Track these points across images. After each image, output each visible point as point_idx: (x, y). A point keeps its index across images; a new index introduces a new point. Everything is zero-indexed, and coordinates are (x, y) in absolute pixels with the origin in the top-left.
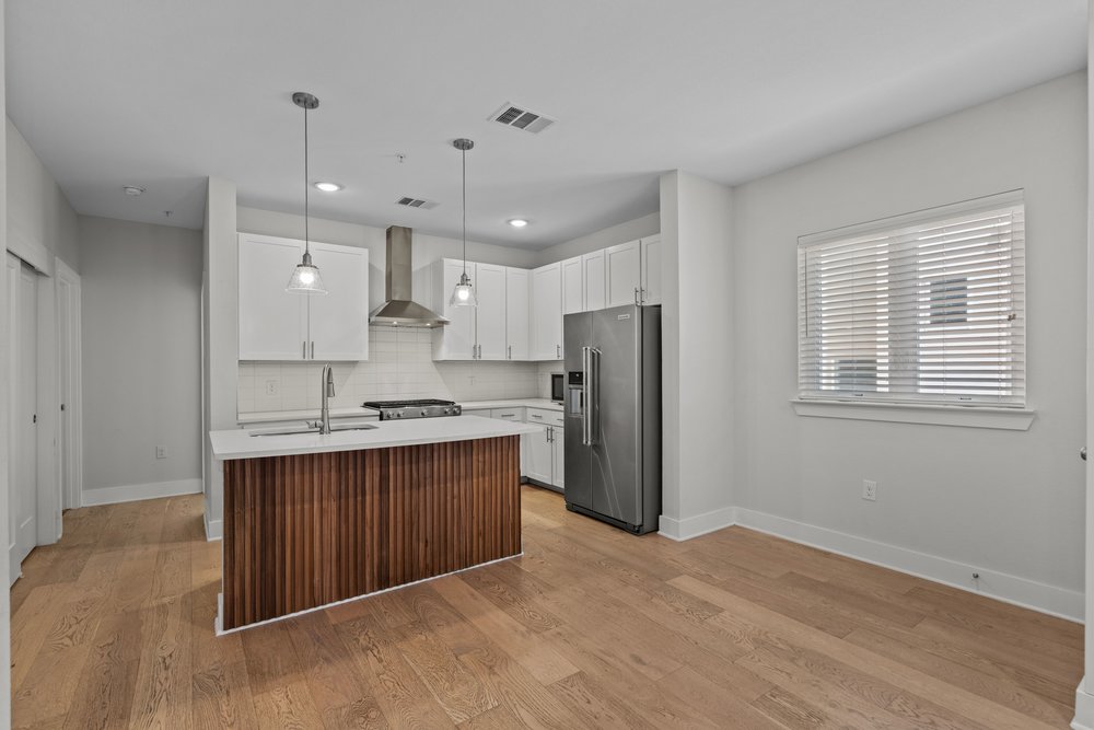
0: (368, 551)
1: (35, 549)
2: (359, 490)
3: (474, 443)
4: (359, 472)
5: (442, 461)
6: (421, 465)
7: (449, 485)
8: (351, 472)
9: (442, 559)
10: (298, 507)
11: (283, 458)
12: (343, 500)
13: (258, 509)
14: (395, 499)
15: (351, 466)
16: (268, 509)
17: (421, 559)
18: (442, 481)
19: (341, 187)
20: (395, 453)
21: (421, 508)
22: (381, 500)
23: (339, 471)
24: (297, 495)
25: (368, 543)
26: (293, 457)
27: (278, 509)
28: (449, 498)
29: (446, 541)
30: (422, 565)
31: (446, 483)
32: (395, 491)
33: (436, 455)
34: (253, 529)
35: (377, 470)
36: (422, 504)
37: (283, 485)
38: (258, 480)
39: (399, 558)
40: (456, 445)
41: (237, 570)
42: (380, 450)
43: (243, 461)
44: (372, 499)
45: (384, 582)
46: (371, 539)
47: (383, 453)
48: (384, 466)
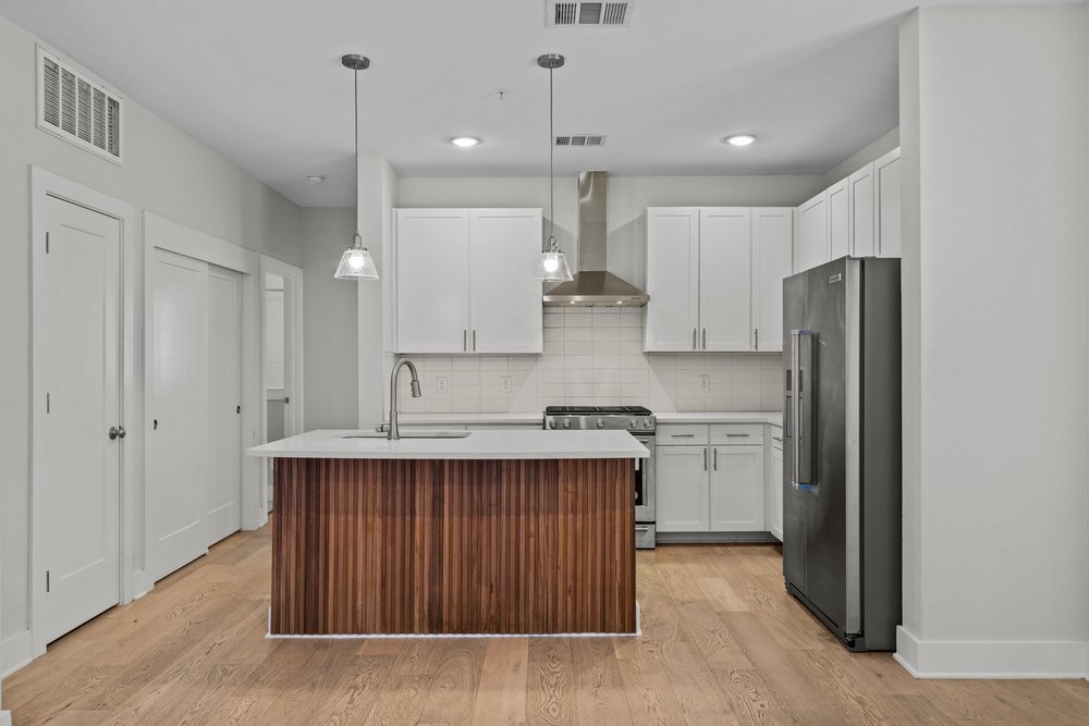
0: (417, 584)
1: (239, 531)
2: (408, 509)
3: (561, 465)
4: (408, 486)
5: (513, 486)
6: (485, 487)
7: (522, 517)
8: (399, 486)
9: (513, 614)
10: (342, 518)
11: (327, 460)
12: (389, 518)
13: (303, 513)
14: (451, 525)
15: (399, 478)
16: (313, 515)
17: (484, 607)
18: (513, 511)
19: (480, 140)
20: (451, 469)
21: (484, 543)
22: (433, 525)
23: (384, 482)
24: (341, 505)
25: (417, 573)
26: (337, 460)
27: (322, 517)
28: (522, 535)
29: (518, 590)
30: (484, 616)
31: (518, 515)
32: (451, 516)
33: (504, 475)
34: (298, 533)
35: (428, 486)
36: (484, 537)
37: (327, 492)
38: (304, 482)
39: (455, 600)
40: (533, 465)
41: (283, 575)
42: (432, 461)
43: (290, 460)
44: (422, 521)
45: (436, 625)
46: (421, 570)
47: (437, 466)
48: (438, 482)
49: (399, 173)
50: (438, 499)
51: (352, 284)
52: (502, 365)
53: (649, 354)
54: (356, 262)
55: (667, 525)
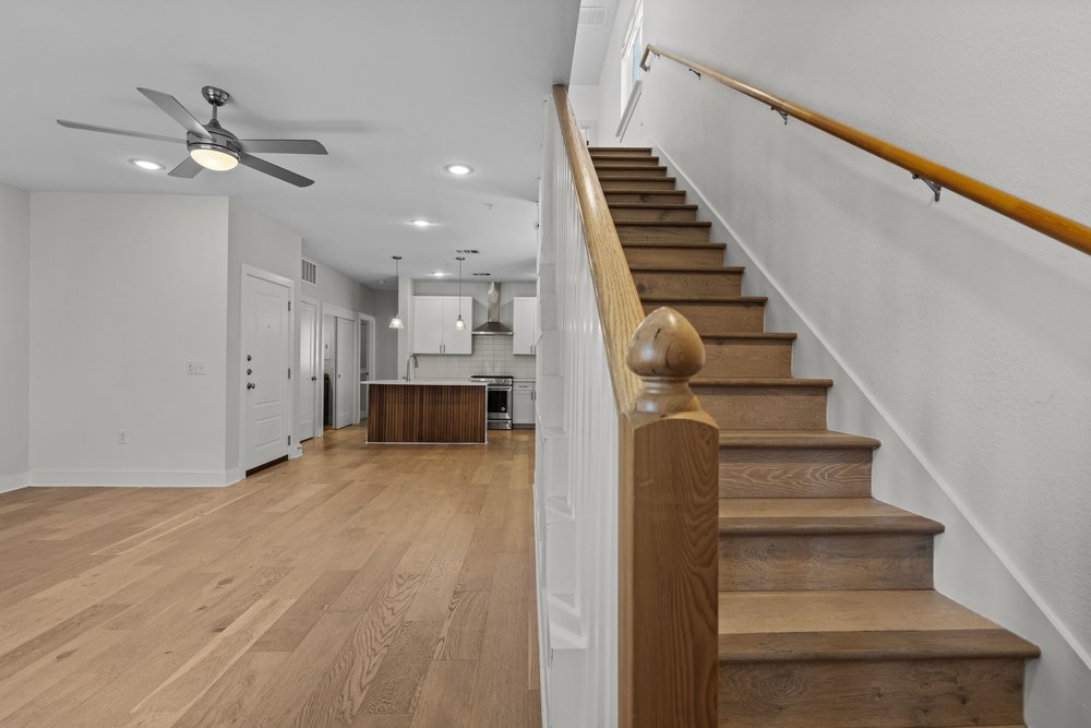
0: (415, 427)
2: (412, 402)
3: (461, 388)
8: (409, 395)
9: (445, 436)
10: (391, 405)
11: (386, 385)
12: (406, 405)
13: (378, 404)
14: (426, 406)
16: (381, 404)
17: (436, 434)
22: (420, 407)
24: (390, 401)
27: (384, 405)
29: (447, 429)
30: (436, 437)
31: (447, 405)
32: (426, 403)
33: (443, 391)
34: (376, 410)
35: (418, 395)
36: (437, 411)
37: (386, 396)
38: (379, 392)
39: (427, 432)
41: (371, 423)
42: (420, 386)
44: (417, 406)
45: (420, 439)
46: (416, 421)
47: (422, 387)
48: (422, 393)
49: (415, 282)
50: (422, 399)
51: (396, 330)
52: (457, 359)
53: (516, 355)
54: (396, 323)
55: (517, 421)
